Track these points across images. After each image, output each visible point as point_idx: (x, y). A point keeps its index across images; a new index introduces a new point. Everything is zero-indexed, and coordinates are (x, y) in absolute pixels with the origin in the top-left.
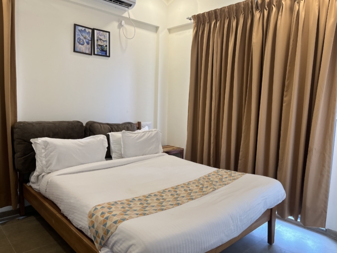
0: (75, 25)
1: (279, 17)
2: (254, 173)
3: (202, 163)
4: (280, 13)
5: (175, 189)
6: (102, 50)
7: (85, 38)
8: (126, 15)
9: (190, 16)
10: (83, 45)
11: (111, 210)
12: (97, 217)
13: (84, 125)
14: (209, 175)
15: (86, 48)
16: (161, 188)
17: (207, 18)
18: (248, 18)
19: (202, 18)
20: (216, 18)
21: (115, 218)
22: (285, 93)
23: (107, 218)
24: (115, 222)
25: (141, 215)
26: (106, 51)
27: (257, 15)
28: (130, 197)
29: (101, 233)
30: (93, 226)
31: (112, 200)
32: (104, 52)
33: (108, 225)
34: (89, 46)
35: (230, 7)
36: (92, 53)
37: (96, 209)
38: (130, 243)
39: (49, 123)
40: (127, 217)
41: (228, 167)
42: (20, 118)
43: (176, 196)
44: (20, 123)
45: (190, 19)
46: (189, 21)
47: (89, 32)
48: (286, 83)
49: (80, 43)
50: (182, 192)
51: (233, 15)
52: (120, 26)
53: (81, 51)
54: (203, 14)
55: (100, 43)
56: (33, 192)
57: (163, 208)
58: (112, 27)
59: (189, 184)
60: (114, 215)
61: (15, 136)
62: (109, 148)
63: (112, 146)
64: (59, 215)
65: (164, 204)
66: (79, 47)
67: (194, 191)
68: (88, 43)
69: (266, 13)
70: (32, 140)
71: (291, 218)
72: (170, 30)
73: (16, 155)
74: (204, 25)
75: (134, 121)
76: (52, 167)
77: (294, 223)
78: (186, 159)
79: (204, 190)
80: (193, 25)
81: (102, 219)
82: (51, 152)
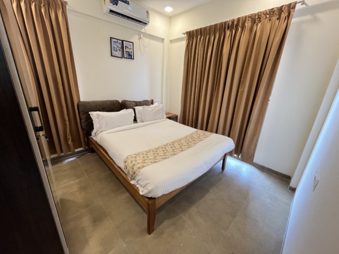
0: (111, 38)
1: (242, 35)
2: (216, 133)
3: (188, 125)
4: (243, 32)
5: (173, 143)
6: (129, 55)
7: (118, 47)
8: (143, 30)
9: (184, 32)
10: (117, 51)
11: (137, 159)
12: (128, 163)
13: (120, 102)
14: (192, 134)
15: (119, 53)
16: (165, 143)
17: (195, 34)
18: (221, 35)
19: (192, 34)
20: (201, 34)
21: (139, 165)
22: (240, 86)
23: (134, 165)
24: (139, 168)
25: (153, 162)
26: (131, 56)
27: (228, 33)
28: (147, 149)
29: (131, 173)
30: (126, 168)
31: (137, 152)
32: (130, 56)
33: (134, 169)
34: (121, 52)
35: (210, 27)
36: (123, 57)
37: (128, 158)
38: (147, 182)
39: (99, 101)
40: (145, 164)
41: (202, 129)
42: (82, 100)
43: (174, 148)
44: (82, 102)
45: (184, 34)
46: (183, 36)
47: (120, 43)
48: (242, 80)
49: (114, 50)
50: (177, 145)
51: (212, 33)
52: (140, 38)
53: (115, 55)
54: (193, 31)
55: (127, 50)
56: (94, 142)
57: (166, 157)
58: (135, 39)
59: (181, 139)
60: (138, 163)
61: (80, 110)
62: (135, 117)
63: (137, 115)
64: (108, 157)
65: (167, 154)
66: (115, 53)
67: (184, 144)
68: (120, 50)
69: (234, 31)
70: (89, 113)
71: (235, 155)
72: (171, 41)
73: (82, 121)
74: (193, 38)
75: (149, 99)
76: (102, 129)
77: (238, 158)
78: (180, 123)
79: (190, 144)
80: (186, 38)
81: (131, 165)
82: (101, 120)
